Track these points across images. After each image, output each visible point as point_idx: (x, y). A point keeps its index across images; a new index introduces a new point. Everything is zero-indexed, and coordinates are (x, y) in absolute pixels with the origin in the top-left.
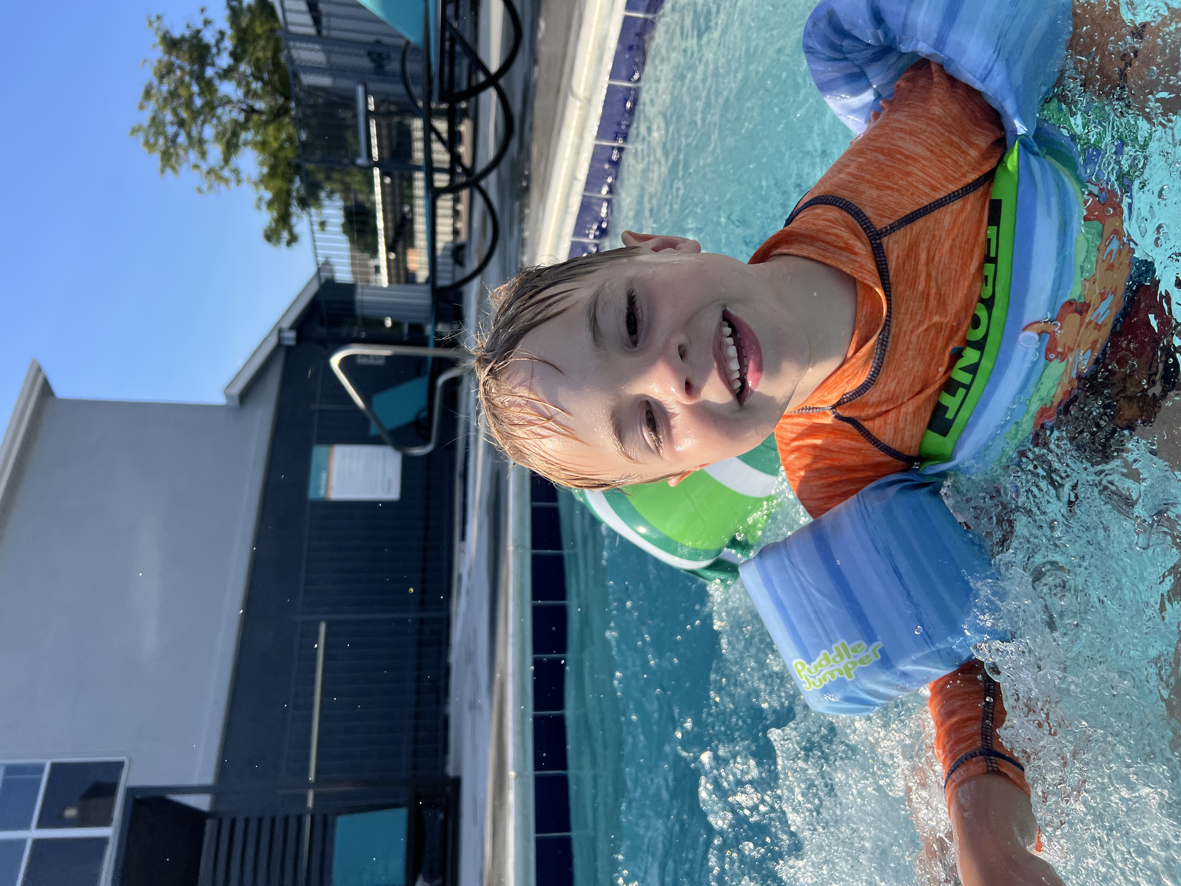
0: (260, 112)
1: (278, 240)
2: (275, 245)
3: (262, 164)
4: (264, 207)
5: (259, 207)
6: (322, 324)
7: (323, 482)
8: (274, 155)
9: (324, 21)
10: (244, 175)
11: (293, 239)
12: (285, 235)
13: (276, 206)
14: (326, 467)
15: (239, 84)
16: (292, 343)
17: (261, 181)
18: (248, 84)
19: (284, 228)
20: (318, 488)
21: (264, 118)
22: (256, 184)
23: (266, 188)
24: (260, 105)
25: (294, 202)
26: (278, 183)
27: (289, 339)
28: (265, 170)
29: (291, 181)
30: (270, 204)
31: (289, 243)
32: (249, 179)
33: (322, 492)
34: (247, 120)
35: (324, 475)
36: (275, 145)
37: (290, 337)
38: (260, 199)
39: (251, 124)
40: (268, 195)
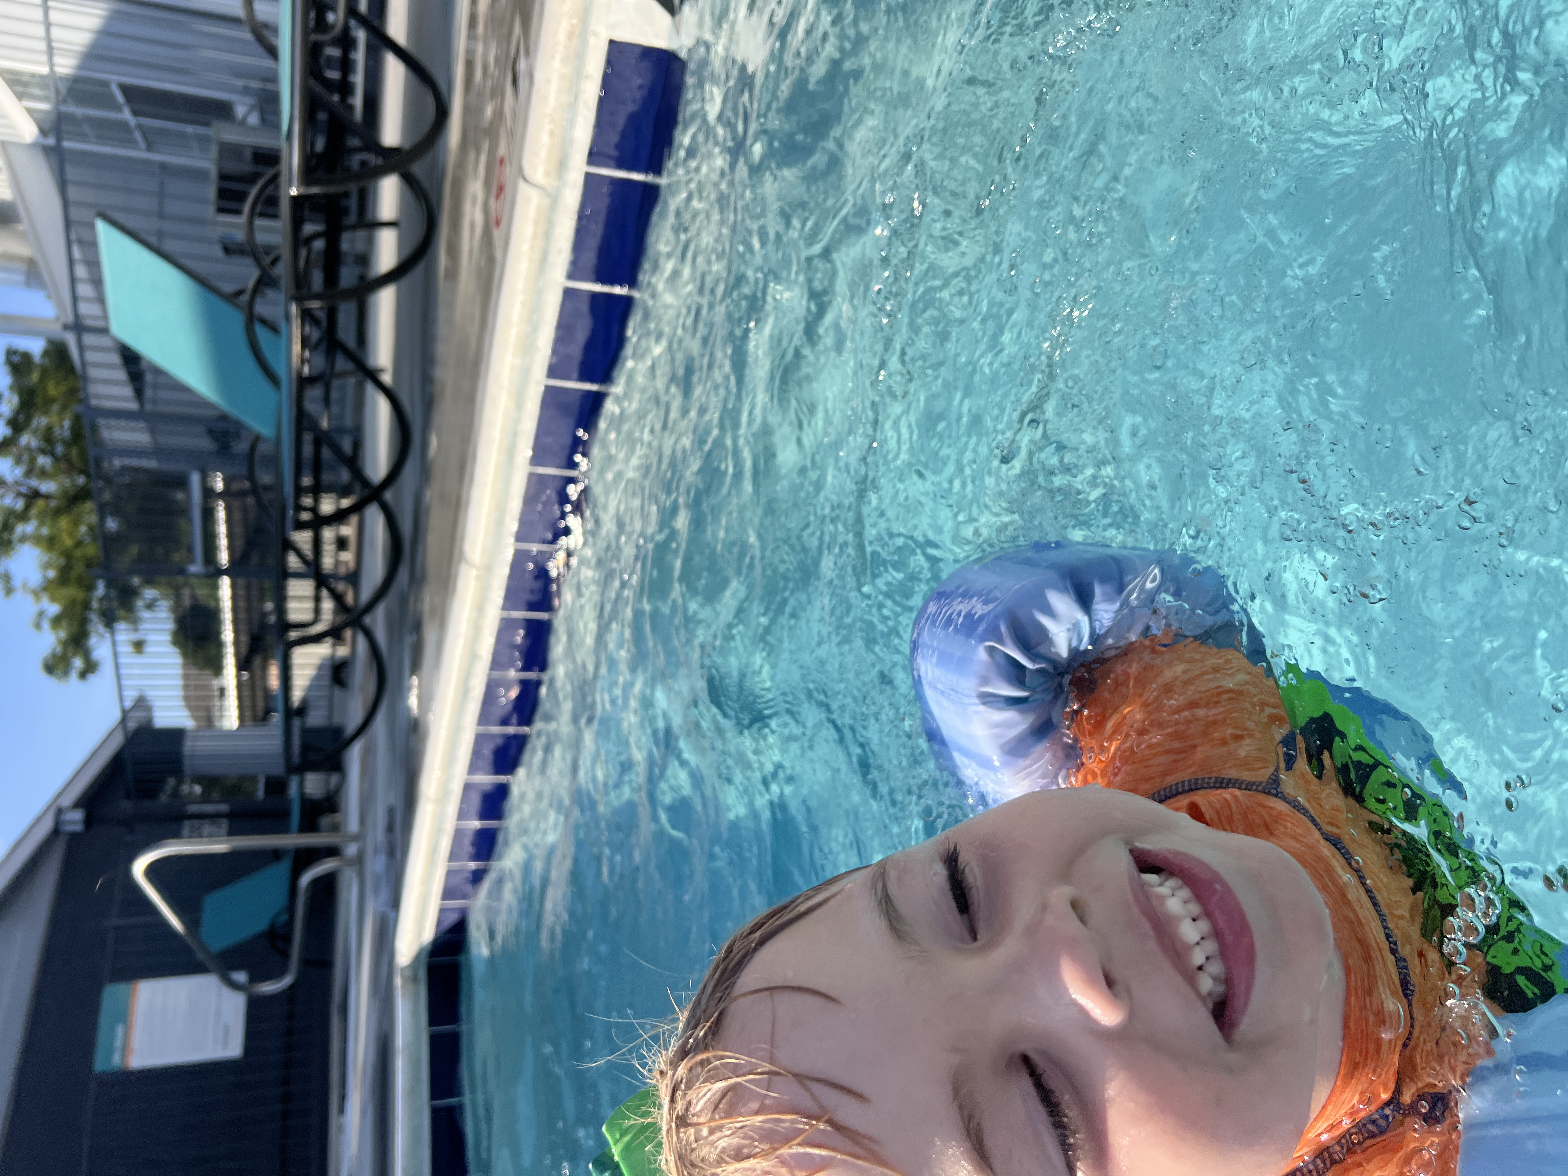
0: (47, 497)
1: (66, 673)
2: (59, 678)
3: (47, 566)
4: (46, 625)
5: (38, 626)
6: (128, 796)
7: (118, 1043)
8: (68, 555)
9: (148, 393)
10: (17, 582)
11: (90, 668)
12: (78, 663)
13: (64, 623)
14: (124, 1016)
15: (18, 461)
16: (78, 828)
17: (45, 589)
18: (32, 461)
19: (75, 654)
20: (111, 1050)
21: (53, 503)
22: (36, 594)
23: (53, 599)
24: (48, 487)
25: (94, 617)
26: (72, 592)
27: (72, 822)
28: (52, 574)
29: (91, 588)
30: (56, 622)
31: (84, 675)
32: (25, 586)
33: (116, 1060)
34: (28, 507)
35: (120, 1030)
36: (68, 542)
37: (75, 819)
38: (41, 614)
39: (34, 512)
40: (54, 609)
